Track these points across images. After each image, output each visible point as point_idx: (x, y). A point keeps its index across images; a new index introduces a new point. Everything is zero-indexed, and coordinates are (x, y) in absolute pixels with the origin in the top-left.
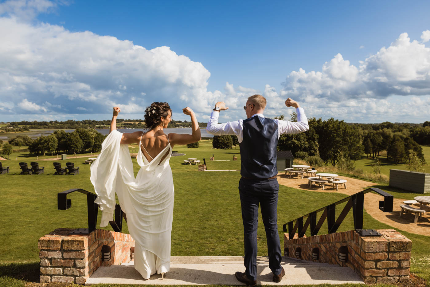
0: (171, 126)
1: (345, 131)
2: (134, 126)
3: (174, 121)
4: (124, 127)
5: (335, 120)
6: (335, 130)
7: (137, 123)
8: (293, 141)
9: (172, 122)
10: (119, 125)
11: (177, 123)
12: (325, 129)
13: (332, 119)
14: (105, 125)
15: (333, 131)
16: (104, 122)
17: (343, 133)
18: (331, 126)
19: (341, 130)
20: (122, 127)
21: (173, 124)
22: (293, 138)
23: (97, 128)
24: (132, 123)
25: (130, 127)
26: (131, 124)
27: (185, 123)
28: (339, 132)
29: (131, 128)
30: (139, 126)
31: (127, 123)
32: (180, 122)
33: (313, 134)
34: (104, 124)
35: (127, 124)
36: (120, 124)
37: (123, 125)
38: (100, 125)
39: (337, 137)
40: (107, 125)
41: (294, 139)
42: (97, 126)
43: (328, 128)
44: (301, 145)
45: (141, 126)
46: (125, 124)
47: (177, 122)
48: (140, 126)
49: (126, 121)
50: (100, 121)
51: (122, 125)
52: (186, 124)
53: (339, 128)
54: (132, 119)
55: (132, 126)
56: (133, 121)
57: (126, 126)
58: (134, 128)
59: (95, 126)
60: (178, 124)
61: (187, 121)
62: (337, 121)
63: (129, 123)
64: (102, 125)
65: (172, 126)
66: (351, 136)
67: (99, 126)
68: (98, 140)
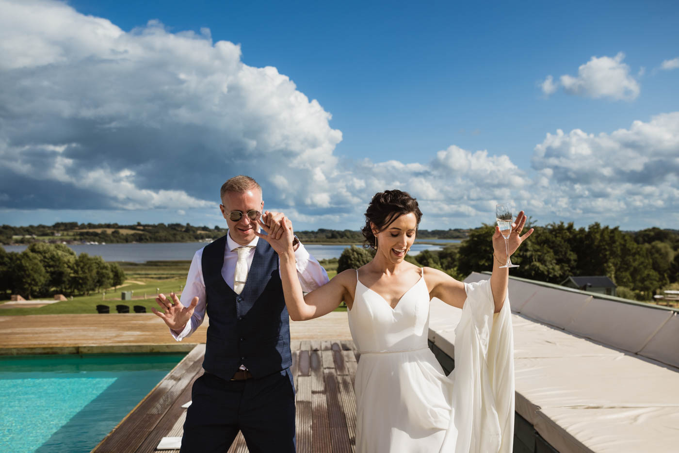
0: (187, 238)
1: (624, 245)
2: (103, 238)
3: (192, 227)
4: (81, 240)
5: (602, 226)
6: (608, 244)
7: (109, 231)
8: (533, 265)
9: (189, 230)
10: (68, 235)
11: (199, 232)
12: (587, 242)
13: (597, 225)
14: (35, 237)
15: (603, 247)
16: (31, 230)
17: (622, 250)
18: (598, 236)
19: (618, 243)
20: (75, 240)
21: (191, 233)
22: (532, 260)
23: (17, 242)
24: (99, 231)
25: (94, 241)
26: (96, 234)
27: (216, 231)
28: (615, 249)
29: (97, 243)
30: (114, 239)
31: (85, 231)
32: (205, 229)
33: (566, 253)
34: (30, 233)
35: (87, 233)
36: (71, 233)
37: (77, 235)
38: (24, 235)
39: (611, 257)
40: (38, 235)
41: (535, 261)
42: (15, 237)
43: (593, 241)
44: (548, 271)
45: (120, 238)
46: (81, 234)
47: (199, 228)
48: (116, 237)
49: (83, 226)
50: (22, 228)
51: (74, 235)
52: (219, 235)
53: (613, 240)
54: (96, 223)
55: (100, 238)
56: (100, 226)
57: (86, 239)
58: (104, 244)
59: (11, 238)
60: (200, 234)
61: (221, 227)
62: (607, 228)
63: (91, 230)
64: (28, 237)
65: (190, 238)
66: (634, 254)
67: (22, 239)
68: (82, 268)
